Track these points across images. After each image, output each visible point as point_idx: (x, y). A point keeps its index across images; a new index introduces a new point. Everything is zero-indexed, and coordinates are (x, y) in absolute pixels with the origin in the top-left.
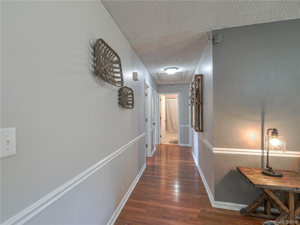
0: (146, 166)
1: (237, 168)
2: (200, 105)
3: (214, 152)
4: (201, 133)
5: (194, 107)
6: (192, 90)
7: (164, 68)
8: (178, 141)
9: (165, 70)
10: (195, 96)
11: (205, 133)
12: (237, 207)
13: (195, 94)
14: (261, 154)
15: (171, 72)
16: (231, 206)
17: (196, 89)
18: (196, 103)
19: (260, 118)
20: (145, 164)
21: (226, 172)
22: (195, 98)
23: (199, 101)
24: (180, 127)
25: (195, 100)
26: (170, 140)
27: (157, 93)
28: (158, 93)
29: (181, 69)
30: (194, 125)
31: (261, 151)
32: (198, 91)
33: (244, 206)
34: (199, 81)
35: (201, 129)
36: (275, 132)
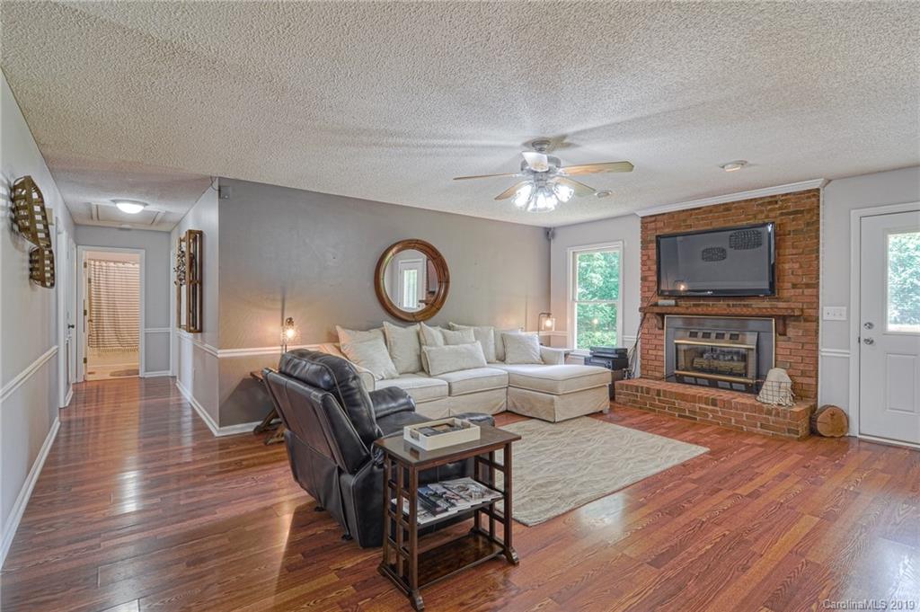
0: (59, 424)
1: (252, 374)
2: (198, 285)
3: (219, 356)
4: (199, 334)
5: (184, 288)
6: (182, 254)
7: (113, 199)
8: (138, 370)
9: (114, 201)
10: (186, 268)
11: (207, 334)
12: (249, 428)
13: (188, 265)
14: (280, 352)
15: (130, 208)
16: (242, 428)
17: (190, 254)
18: (191, 282)
19: (279, 306)
20: (57, 418)
21: (236, 382)
22: (187, 271)
23: (194, 276)
24: (146, 334)
25: (187, 276)
26: (112, 371)
27: (75, 245)
28: (77, 245)
29: (155, 207)
30: (184, 322)
31: (280, 348)
32: (192, 258)
33: (259, 423)
34: (195, 240)
35: (198, 328)
36: (290, 321)
